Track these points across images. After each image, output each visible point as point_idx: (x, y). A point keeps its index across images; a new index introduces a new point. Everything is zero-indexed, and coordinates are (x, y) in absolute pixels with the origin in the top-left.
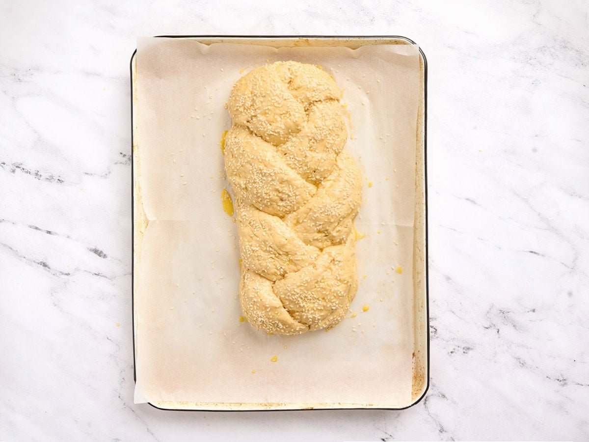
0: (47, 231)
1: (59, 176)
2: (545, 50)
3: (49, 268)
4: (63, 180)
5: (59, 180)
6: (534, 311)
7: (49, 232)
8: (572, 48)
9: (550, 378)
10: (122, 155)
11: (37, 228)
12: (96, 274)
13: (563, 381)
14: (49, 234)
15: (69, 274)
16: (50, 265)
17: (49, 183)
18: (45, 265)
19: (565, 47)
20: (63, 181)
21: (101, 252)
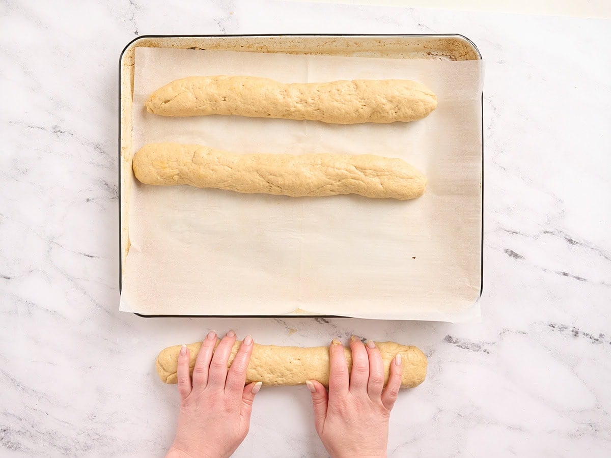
0: (567, 276)
1: (553, 330)
2: (84, 446)
3: (566, 238)
4: (549, 327)
5: (554, 327)
6: (88, 200)
7: (565, 274)
8: (60, 448)
9: (70, 133)
10: (487, 351)
11: (579, 278)
12: (516, 233)
13: (56, 131)
14: (566, 272)
15: (544, 232)
16: (565, 240)
17: (563, 324)
18: (570, 241)
19: (66, 449)
20: (549, 325)
21: (510, 255)
